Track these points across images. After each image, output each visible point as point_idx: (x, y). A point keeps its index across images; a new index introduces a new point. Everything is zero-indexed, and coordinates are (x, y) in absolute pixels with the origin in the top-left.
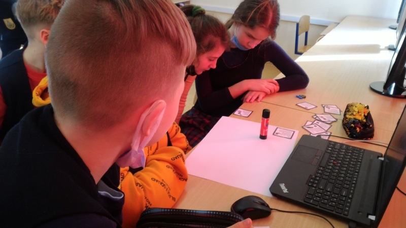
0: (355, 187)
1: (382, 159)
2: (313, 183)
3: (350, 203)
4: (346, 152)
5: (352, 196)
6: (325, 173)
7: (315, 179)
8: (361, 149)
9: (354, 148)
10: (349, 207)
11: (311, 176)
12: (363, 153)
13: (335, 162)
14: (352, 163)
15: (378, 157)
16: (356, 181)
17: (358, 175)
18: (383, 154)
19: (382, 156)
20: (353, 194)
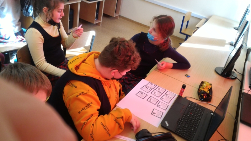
0: (197, 127)
1: (212, 114)
2: (180, 123)
3: (194, 134)
4: (197, 108)
5: (196, 131)
6: (186, 118)
7: (181, 121)
8: (204, 107)
9: (201, 107)
10: (194, 137)
11: (179, 119)
12: (204, 110)
13: (191, 113)
14: (198, 114)
15: (211, 113)
16: (199, 124)
17: (200, 121)
18: (214, 111)
19: (212, 113)
20: (196, 130)
